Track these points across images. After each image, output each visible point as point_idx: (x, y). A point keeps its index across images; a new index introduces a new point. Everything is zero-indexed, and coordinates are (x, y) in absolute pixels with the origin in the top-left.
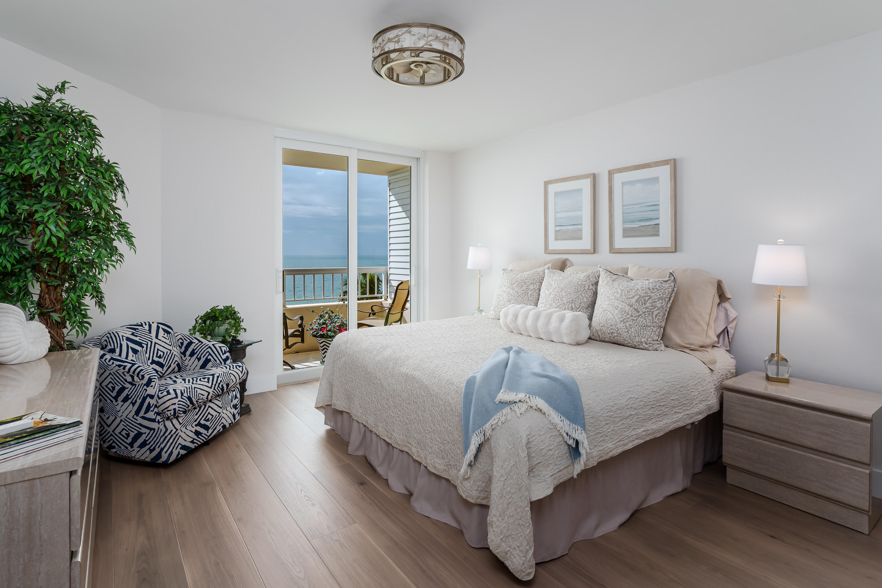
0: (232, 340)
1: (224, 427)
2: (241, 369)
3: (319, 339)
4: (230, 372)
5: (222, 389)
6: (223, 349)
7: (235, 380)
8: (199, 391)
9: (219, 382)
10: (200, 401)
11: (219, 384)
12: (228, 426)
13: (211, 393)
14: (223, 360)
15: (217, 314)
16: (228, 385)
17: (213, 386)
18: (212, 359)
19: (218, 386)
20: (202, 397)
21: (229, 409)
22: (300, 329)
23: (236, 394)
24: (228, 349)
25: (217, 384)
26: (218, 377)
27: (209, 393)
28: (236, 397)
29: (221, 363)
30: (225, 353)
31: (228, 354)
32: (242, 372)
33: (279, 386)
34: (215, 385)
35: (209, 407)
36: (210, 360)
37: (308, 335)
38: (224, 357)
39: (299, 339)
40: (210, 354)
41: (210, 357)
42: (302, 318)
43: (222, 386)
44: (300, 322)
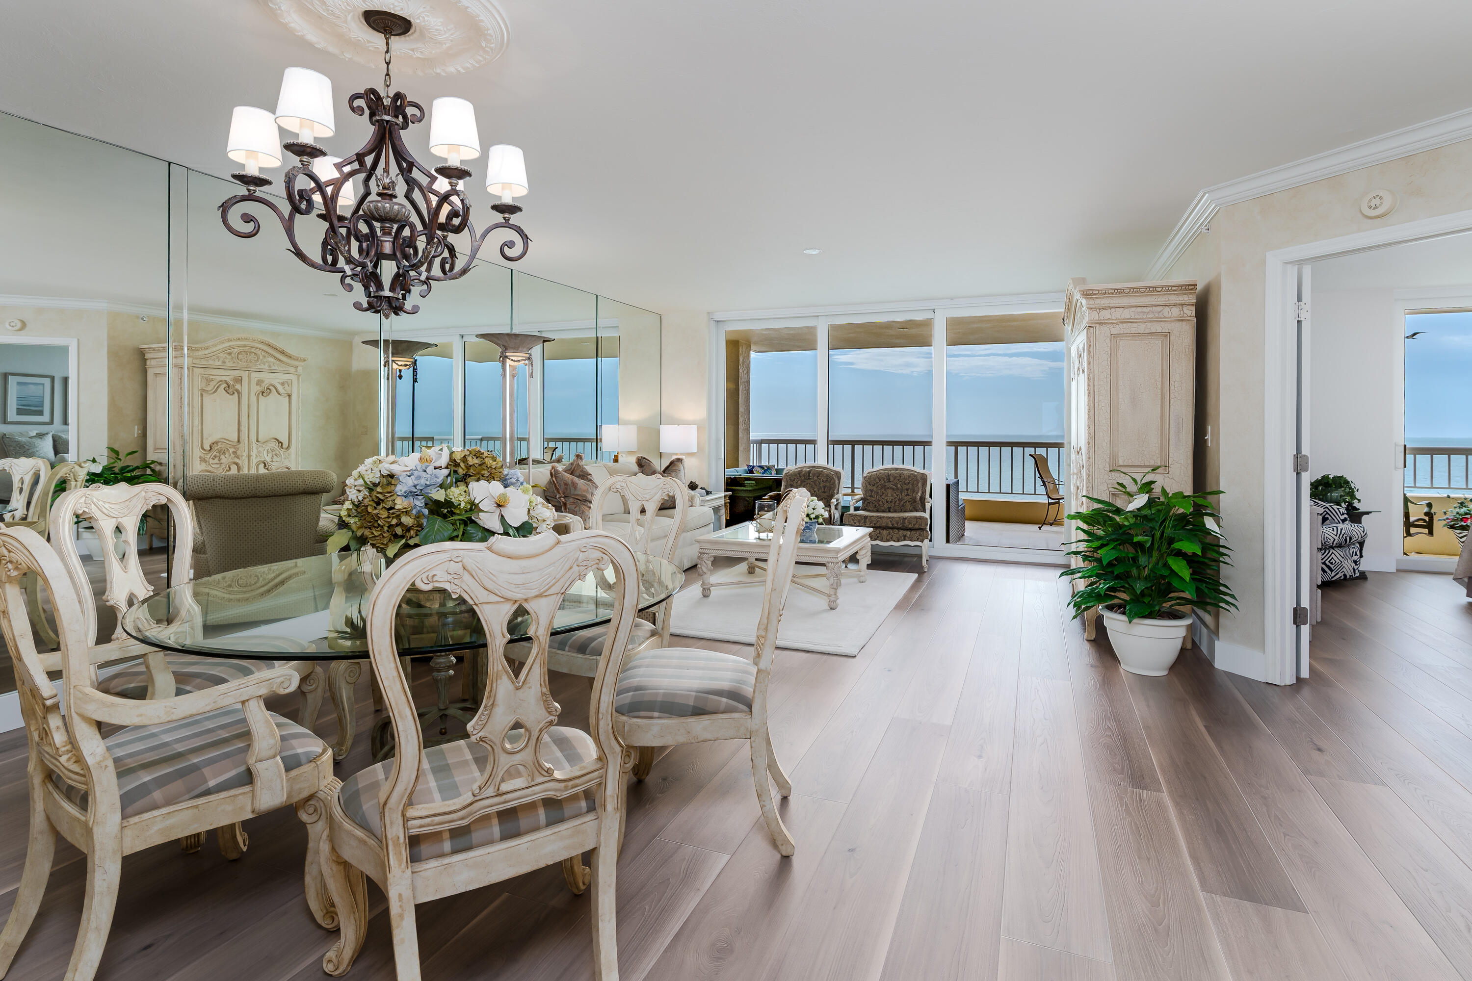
0: (1348, 506)
1: (1345, 575)
2: (1362, 529)
3: (1459, 531)
4: (1352, 528)
5: (1346, 540)
6: (1341, 511)
7: (1357, 537)
8: (1327, 535)
9: (1343, 533)
10: (1327, 543)
11: (1343, 535)
12: (1348, 577)
13: (1336, 540)
14: (1341, 520)
15: (1331, 482)
16: (1351, 539)
17: (1338, 535)
18: (1330, 518)
19: (1342, 537)
20: (1329, 540)
21: (1349, 561)
22: (1427, 518)
23: (1356, 552)
24: (1346, 512)
25: (1341, 535)
26: (1341, 530)
27: (1335, 540)
28: (1356, 554)
29: (1339, 523)
30: (1343, 514)
31: (1346, 516)
32: (1363, 532)
33: (1398, 571)
34: (1340, 535)
35: (1333, 553)
36: (1327, 519)
37: (1439, 526)
38: (1342, 517)
39: (1426, 531)
40: (1327, 513)
41: (1327, 516)
42: (1430, 505)
43: (1346, 537)
44: (1426, 509)
